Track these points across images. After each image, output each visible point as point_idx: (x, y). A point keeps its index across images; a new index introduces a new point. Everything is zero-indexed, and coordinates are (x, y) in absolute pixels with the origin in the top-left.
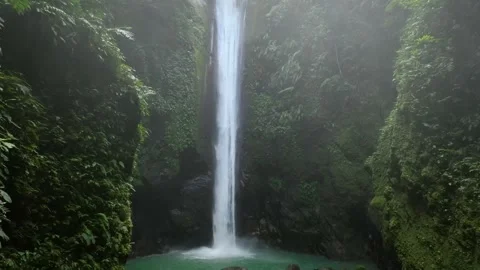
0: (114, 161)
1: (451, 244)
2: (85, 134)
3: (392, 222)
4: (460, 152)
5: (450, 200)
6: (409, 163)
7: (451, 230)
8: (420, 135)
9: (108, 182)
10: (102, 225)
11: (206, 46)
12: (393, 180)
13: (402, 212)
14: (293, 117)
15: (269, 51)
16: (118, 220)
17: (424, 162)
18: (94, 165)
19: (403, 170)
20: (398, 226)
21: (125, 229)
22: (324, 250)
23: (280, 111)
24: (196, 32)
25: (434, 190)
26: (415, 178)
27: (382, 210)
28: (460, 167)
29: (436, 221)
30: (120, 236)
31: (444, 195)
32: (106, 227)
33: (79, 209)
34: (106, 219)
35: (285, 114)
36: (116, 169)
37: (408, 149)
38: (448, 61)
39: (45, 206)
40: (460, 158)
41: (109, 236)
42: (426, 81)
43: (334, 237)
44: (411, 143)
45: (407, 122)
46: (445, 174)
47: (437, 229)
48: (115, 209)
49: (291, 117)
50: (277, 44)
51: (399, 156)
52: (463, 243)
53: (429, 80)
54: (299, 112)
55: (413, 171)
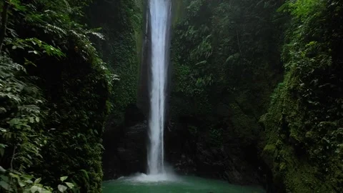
0: (91, 130)
1: (327, 187)
2: (72, 114)
3: (282, 166)
4: (335, 123)
5: (327, 157)
6: (296, 127)
7: (327, 177)
8: (305, 108)
9: (87, 146)
10: (84, 178)
11: (143, 28)
12: (282, 136)
13: (289, 160)
14: (206, 82)
15: (189, 34)
16: (94, 173)
17: (308, 128)
18: (79, 135)
19: (291, 131)
20: (286, 169)
21: (99, 178)
22: (226, 176)
23: (196, 77)
24: (136, 19)
25: (315, 148)
26: (301, 138)
27: (273, 155)
28: (336, 135)
29: (316, 170)
30: (96, 184)
31: (323, 153)
32: (87, 179)
33: (68, 169)
34: (86, 173)
35: (200, 80)
36: (92, 135)
37: (295, 116)
38: (328, 58)
39: (46, 171)
40: (336, 128)
41: (88, 185)
42: (310, 70)
43: (234, 168)
44: (298, 113)
45: (295, 98)
46: (324, 138)
47: (316, 175)
48: (92, 166)
49: (204, 83)
50: (194, 29)
51: (288, 121)
52: (338, 188)
53: (313, 70)
54: (210, 79)
55: (299, 133)
